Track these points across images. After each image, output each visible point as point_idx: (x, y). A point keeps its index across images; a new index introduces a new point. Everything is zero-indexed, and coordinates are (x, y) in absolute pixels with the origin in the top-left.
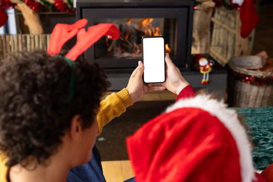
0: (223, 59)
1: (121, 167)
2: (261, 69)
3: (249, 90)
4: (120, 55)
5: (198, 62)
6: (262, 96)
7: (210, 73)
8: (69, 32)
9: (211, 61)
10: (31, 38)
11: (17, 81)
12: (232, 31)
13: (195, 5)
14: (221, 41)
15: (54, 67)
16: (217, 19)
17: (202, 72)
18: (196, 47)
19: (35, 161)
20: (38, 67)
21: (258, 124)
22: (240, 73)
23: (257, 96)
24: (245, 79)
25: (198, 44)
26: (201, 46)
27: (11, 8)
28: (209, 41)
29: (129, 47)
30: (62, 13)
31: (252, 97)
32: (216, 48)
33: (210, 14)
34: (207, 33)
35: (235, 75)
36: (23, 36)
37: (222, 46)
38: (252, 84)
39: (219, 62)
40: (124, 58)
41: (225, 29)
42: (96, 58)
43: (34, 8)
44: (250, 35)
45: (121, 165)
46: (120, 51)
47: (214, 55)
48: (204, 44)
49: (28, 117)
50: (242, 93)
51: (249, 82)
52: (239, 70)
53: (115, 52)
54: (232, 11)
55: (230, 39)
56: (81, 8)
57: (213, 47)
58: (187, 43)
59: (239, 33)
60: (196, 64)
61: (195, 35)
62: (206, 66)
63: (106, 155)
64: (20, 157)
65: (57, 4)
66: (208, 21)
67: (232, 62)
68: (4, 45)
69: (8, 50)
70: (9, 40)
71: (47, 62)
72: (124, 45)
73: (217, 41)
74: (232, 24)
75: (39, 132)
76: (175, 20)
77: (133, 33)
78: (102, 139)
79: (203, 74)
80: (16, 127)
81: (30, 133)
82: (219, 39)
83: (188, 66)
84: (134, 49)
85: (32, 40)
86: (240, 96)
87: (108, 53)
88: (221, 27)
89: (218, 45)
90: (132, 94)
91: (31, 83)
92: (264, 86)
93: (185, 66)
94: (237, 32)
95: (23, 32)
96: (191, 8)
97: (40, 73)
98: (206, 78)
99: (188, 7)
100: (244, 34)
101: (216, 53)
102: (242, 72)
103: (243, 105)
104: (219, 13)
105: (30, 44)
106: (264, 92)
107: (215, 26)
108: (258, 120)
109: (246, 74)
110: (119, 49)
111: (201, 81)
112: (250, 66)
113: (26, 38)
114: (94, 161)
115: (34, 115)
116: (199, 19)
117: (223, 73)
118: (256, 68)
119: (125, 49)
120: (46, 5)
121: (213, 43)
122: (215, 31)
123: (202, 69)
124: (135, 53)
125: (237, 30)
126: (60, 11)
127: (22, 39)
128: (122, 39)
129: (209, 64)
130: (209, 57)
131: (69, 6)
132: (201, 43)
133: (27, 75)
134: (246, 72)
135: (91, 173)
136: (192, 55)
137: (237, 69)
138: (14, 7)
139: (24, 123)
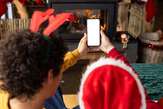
0: (135, 35)
1: (75, 98)
2: (158, 41)
3: (151, 53)
4: (74, 31)
5: (121, 36)
6: (158, 56)
7: (128, 43)
8: (43, 16)
9: (128, 35)
10: (21, 21)
11: (16, 50)
12: (141, 18)
13: (119, 2)
14: (135, 24)
15: (38, 41)
16: (132, 10)
17: (123, 42)
18: (119, 27)
19: (26, 96)
20: (29, 41)
21: (157, 73)
22: (145, 43)
23: (155, 57)
24: (148, 46)
25: (121, 25)
26: (122, 27)
27: (10, 3)
28: (127, 23)
29: (80, 27)
30: (40, 6)
31: (152, 57)
32: (131, 28)
33: (128, 7)
34: (126, 19)
35: (143, 44)
36: (17, 20)
37: (135, 27)
38: (152, 49)
39: (133, 36)
40: (76, 34)
41: (137, 16)
42: (60, 33)
43: (23, 3)
44: (151, 20)
45: (74, 97)
46: (74, 29)
47: (130, 32)
48: (124, 26)
49: (24, 72)
50: (146, 55)
51: (151, 48)
52: (145, 41)
53: (71, 30)
54: (141, 6)
55: (140, 23)
56: (51, 4)
57: (129, 27)
58: (114, 25)
59: (145, 19)
60: (119, 37)
61: (119, 20)
62: (125, 38)
63: (66, 91)
64: (17, 94)
65: (37, 1)
66: (127, 12)
67: (141, 36)
68: (5, 25)
69: (8, 28)
70: (8, 22)
71: (33, 38)
72: (77, 25)
73: (132, 24)
74: (141, 14)
75: (30, 81)
76: (107, 11)
77: (82, 19)
78: (63, 82)
79: (123, 43)
80: (16, 78)
81: (24, 82)
82: (133, 23)
83: (115, 38)
84: (83, 28)
85: (22, 22)
86: (145, 57)
87: (67, 30)
88: (134, 15)
89: (133, 26)
90: (80, 53)
91: (25, 52)
92: (160, 51)
93: (113, 39)
94: (144, 18)
95: (17, 18)
96: (116, 3)
97: (30, 45)
98: (125, 46)
99: (115, 3)
100: (148, 20)
101: (131, 30)
102: (146, 42)
103: (147, 62)
104: (133, 7)
105: (21, 25)
106: (160, 54)
107: (131, 15)
108: (157, 71)
109: (149, 43)
110: (73, 28)
111: (122, 47)
112: (152, 39)
113: (18, 21)
114: (58, 94)
115: (28, 71)
116: (121, 10)
117: (135, 43)
118: (155, 40)
119: (77, 28)
120: (31, 2)
121: (130, 25)
122: (131, 17)
123: (123, 40)
124: (83, 30)
125: (144, 17)
126: (38, 5)
127: (16, 22)
128: (75, 22)
129: (127, 37)
130: (127, 33)
131: (44, 2)
132: (122, 25)
133: (22, 46)
134: (149, 42)
135: (56, 101)
136: (117, 32)
137: (144, 40)
138: (11, 3)
139: (21, 75)
